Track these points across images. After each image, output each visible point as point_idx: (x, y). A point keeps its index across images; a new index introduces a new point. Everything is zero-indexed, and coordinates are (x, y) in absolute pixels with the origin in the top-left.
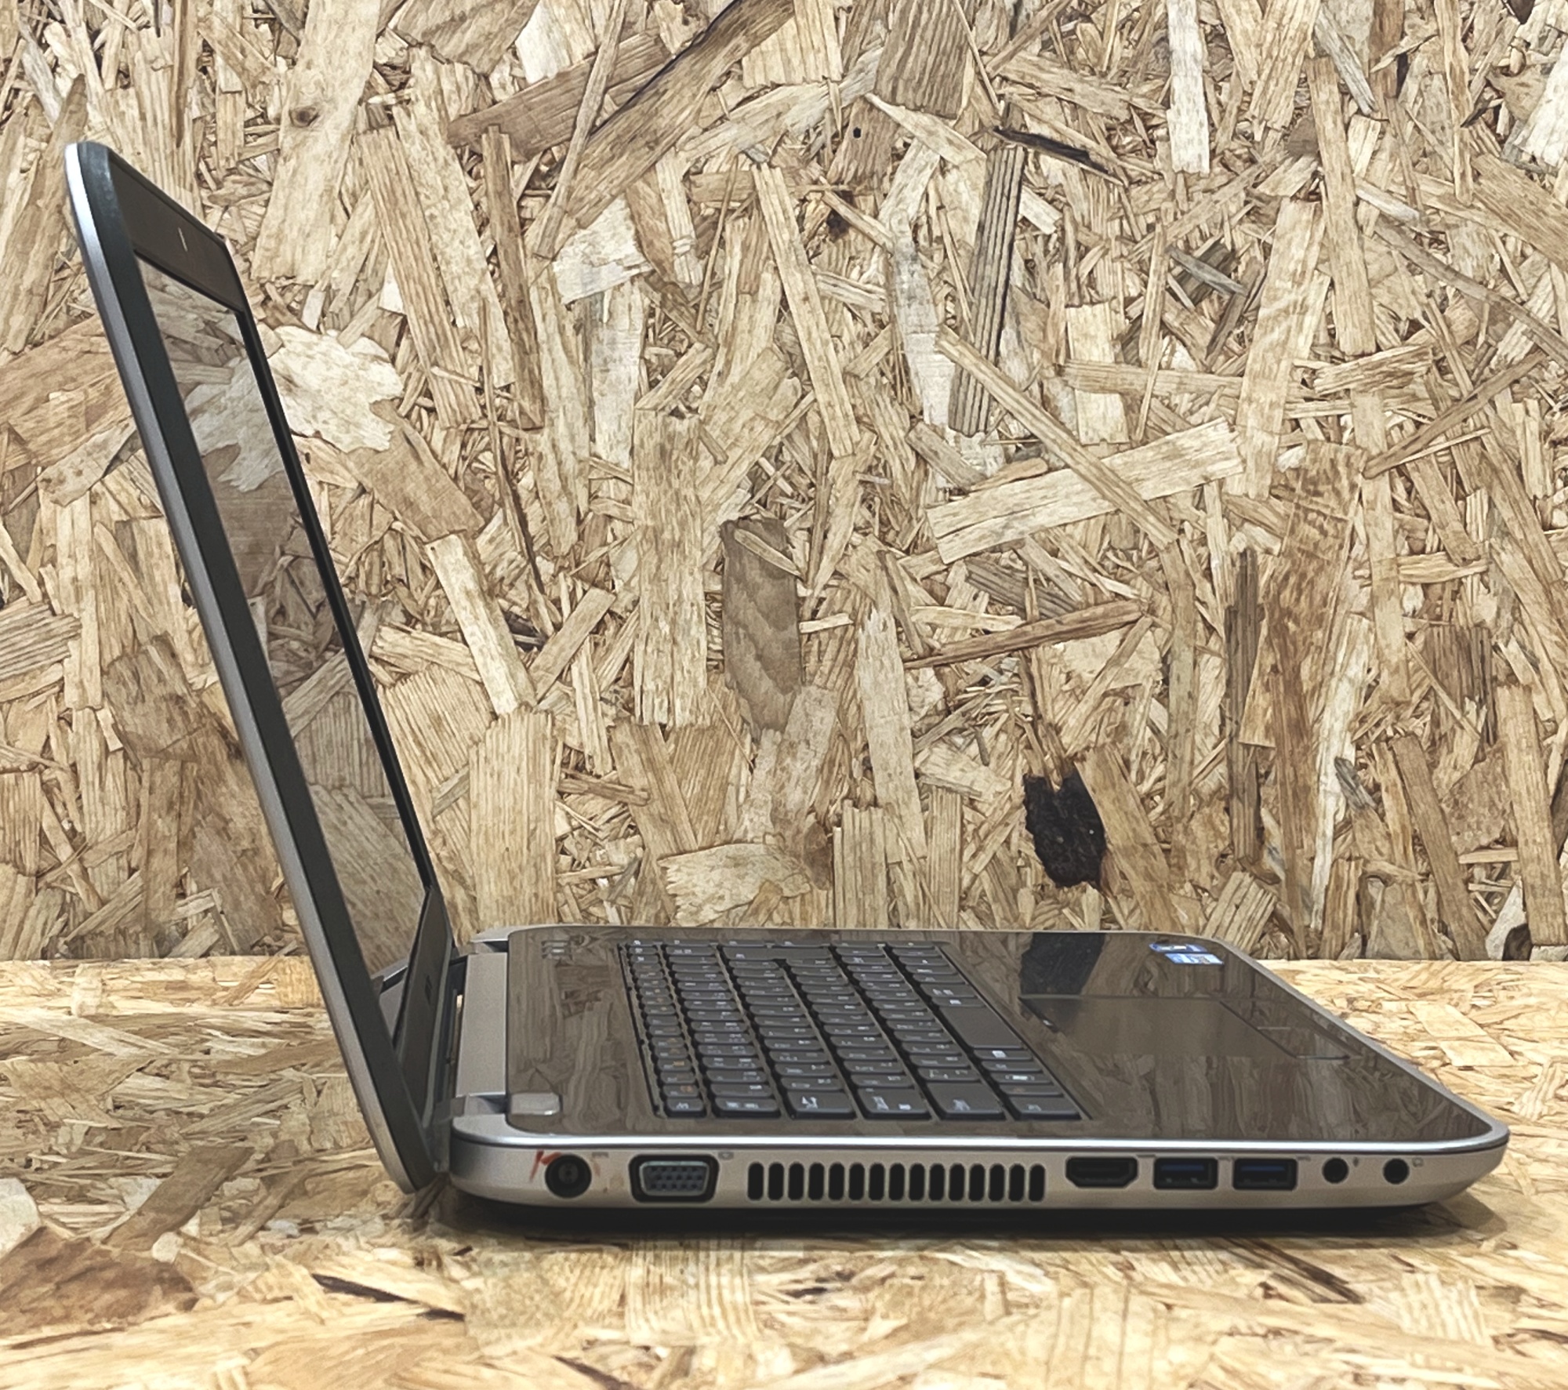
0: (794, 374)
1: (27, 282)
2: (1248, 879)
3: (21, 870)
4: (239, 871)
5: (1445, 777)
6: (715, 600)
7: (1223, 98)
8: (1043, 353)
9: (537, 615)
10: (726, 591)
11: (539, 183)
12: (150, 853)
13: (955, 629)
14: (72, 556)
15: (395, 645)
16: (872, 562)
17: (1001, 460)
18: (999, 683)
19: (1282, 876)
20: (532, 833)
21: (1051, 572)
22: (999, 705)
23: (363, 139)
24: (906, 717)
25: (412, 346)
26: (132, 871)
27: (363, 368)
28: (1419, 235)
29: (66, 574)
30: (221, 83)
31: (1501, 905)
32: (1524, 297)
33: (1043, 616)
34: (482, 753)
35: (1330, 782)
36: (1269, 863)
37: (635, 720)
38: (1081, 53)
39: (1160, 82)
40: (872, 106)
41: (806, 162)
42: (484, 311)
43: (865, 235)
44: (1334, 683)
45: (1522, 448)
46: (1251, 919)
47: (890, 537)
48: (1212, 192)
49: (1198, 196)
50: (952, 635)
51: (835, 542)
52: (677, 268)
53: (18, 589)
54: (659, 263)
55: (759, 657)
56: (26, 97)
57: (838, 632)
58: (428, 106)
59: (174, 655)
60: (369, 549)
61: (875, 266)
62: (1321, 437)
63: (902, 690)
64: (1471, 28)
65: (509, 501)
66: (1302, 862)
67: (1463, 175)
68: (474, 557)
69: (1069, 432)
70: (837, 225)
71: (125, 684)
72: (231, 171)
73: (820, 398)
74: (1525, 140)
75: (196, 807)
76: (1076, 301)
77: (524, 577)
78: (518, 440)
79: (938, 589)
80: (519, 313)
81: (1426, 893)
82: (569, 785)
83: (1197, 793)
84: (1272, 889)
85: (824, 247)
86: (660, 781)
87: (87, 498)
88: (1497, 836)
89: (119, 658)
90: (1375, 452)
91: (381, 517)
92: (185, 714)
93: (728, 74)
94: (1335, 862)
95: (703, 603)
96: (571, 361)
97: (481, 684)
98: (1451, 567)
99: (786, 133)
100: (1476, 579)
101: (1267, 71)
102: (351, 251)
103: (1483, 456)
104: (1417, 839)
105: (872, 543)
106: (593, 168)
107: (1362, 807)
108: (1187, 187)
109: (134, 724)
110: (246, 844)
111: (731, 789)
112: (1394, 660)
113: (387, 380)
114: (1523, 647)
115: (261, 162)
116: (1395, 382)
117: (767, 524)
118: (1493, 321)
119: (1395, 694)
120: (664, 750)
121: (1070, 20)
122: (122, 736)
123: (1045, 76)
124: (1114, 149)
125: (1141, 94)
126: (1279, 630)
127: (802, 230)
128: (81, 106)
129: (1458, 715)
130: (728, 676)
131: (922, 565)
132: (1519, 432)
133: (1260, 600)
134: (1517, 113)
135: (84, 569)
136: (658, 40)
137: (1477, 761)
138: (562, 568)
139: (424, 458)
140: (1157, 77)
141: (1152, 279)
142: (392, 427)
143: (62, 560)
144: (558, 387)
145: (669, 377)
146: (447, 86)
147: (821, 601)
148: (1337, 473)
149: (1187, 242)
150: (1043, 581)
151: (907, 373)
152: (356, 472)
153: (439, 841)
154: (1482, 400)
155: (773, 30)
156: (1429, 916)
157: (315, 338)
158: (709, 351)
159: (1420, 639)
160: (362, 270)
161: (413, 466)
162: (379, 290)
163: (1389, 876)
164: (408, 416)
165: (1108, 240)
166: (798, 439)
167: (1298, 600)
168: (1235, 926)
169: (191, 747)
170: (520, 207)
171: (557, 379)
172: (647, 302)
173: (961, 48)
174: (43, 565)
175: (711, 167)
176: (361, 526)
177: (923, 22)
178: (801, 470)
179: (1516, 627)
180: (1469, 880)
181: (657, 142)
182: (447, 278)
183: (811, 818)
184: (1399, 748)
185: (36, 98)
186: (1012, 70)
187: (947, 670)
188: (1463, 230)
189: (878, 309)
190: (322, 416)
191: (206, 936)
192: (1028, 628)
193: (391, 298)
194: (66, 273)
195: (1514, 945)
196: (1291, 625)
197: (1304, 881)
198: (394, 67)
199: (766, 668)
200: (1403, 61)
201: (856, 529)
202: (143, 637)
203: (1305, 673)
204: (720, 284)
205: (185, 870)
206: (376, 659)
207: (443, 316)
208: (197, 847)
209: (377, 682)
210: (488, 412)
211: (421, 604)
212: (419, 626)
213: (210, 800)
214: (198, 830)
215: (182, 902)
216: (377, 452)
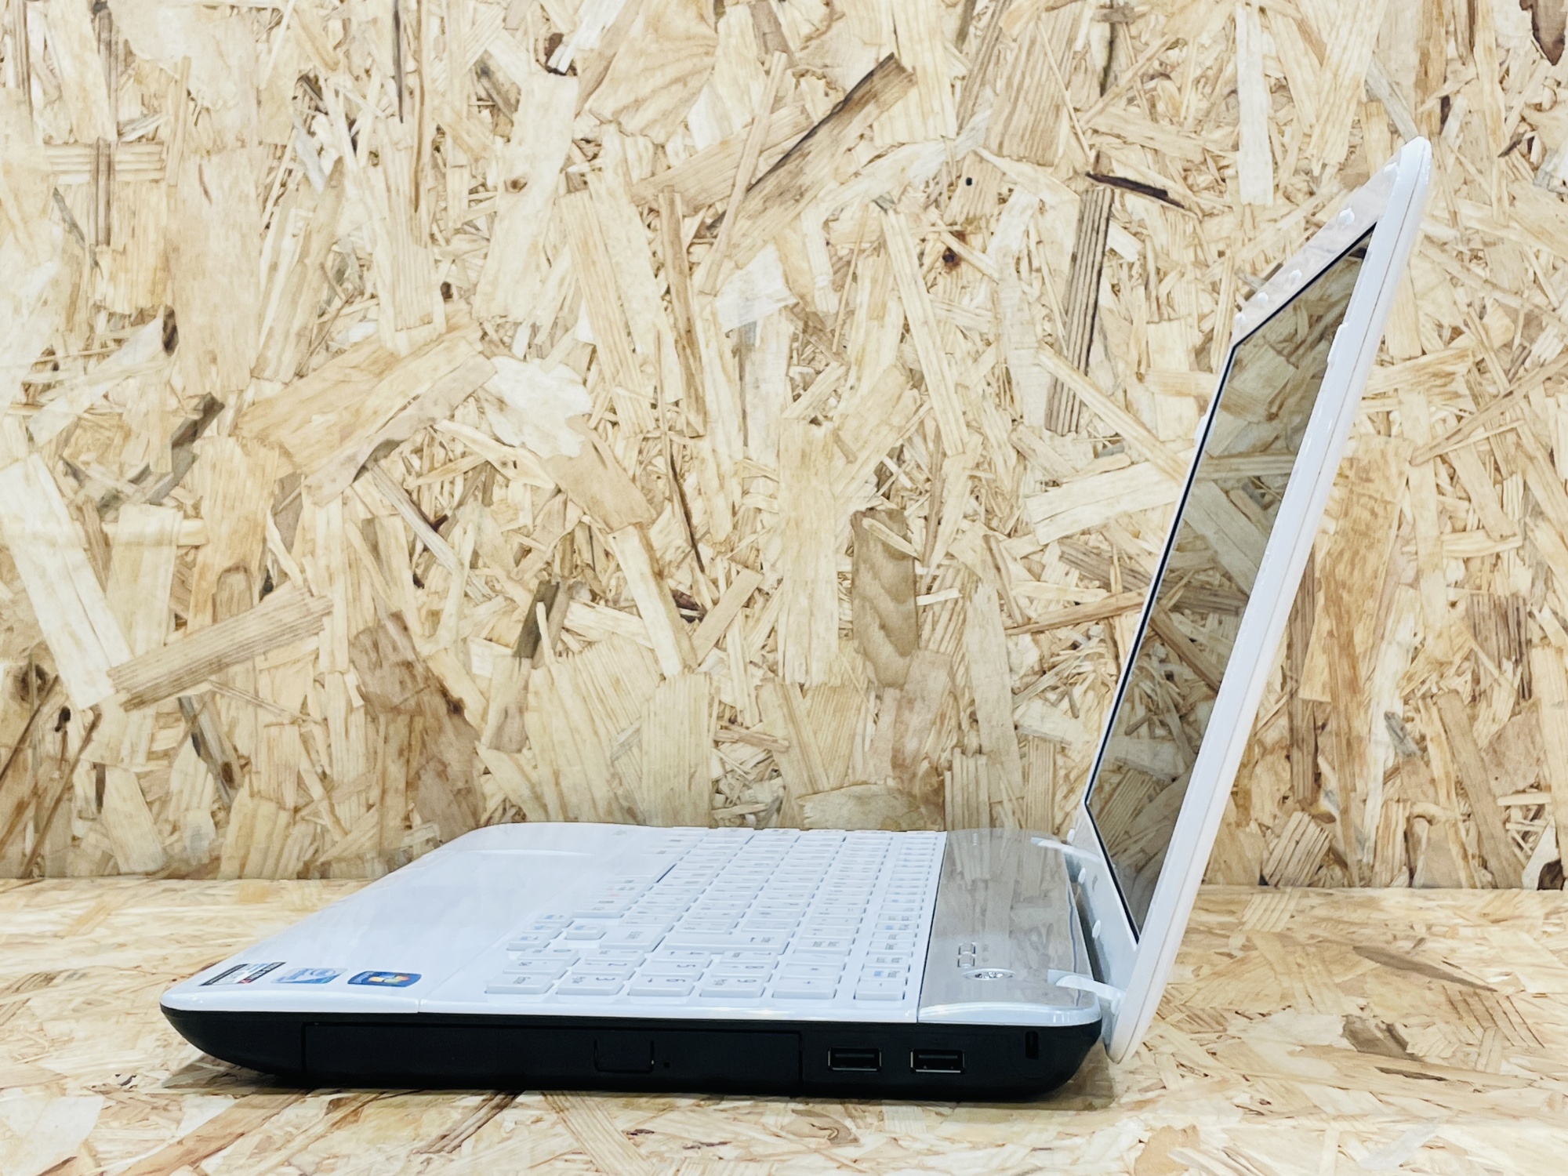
0: (914, 386)
1: (296, 325)
2: (1307, 818)
3: (281, 806)
4: (455, 807)
5: (1485, 730)
6: (845, 579)
7: (1286, 140)
8: (1127, 363)
9: (699, 593)
10: (856, 571)
11: (707, 232)
12: (384, 792)
13: (1050, 602)
14: (327, 548)
15: (582, 619)
16: (980, 543)
17: (1092, 455)
18: (1088, 648)
19: (1336, 814)
20: (692, 777)
21: (1133, 551)
22: (1087, 667)
23: (563, 202)
24: (1007, 676)
25: (600, 371)
26: (370, 807)
27: (560, 389)
28: (1461, 253)
29: (322, 562)
30: (450, 161)
31: (1536, 842)
32: (1556, 305)
33: (1126, 589)
34: (652, 708)
35: (1381, 731)
36: (1325, 805)
37: (778, 680)
38: (1161, 107)
39: (1230, 129)
40: (982, 159)
41: (926, 207)
42: (659, 338)
43: (974, 266)
44: (1384, 645)
45: (1554, 437)
46: (1309, 853)
47: (994, 523)
48: (1275, 221)
49: (1264, 225)
50: (1047, 607)
51: (945, 529)
52: (817, 300)
53: (284, 575)
54: (802, 297)
55: (883, 627)
56: (298, 175)
57: (950, 605)
58: (616, 173)
59: (406, 629)
60: (564, 538)
61: (982, 293)
62: (1372, 431)
63: (1004, 653)
64: (1507, 72)
65: (676, 498)
66: (1355, 806)
67: (1500, 200)
68: (649, 547)
69: (1149, 431)
70: (951, 259)
71: (367, 652)
72: (457, 231)
73: (935, 406)
74: (1555, 169)
75: (421, 754)
76: (1156, 318)
77: (688, 559)
78: (685, 446)
79: (1036, 568)
80: (687, 339)
81: (1468, 831)
82: (723, 735)
83: (1261, 743)
84: (1328, 827)
85: (940, 280)
86: (798, 733)
87: (339, 501)
88: (1532, 781)
89: (363, 632)
90: (1420, 443)
91: (573, 514)
92: (413, 677)
93: (862, 136)
94: (1385, 804)
95: (835, 580)
96: (729, 381)
97: (652, 650)
98: (1490, 543)
99: (909, 184)
100: (1513, 553)
101: (1325, 115)
102: (552, 293)
103: (1519, 445)
104: (1459, 784)
105: (980, 529)
106: (750, 217)
107: (1409, 755)
108: (1254, 218)
109: (374, 688)
110: (460, 785)
111: (858, 739)
112: (1438, 626)
113: (580, 400)
114: (1555, 613)
115: (481, 223)
116: (1439, 382)
117: (890, 514)
118: (1527, 325)
119: (1440, 656)
120: (801, 705)
121: (1152, 78)
122: (364, 697)
123: (1131, 128)
124: (1190, 188)
125: (1215, 137)
126: (1334, 601)
127: (921, 265)
128: (340, 182)
129: (1496, 673)
130: (856, 643)
131: (1022, 546)
132: (1551, 424)
133: (1317, 575)
134: (1549, 145)
135: (338, 559)
136: (804, 110)
137: (1514, 714)
138: (719, 553)
139: (608, 463)
140: (1228, 124)
141: (1223, 298)
142: (582, 438)
143: (319, 552)
144: (718, 402)
145: (810, 390)
146: (631, 156)
147: (934, 578)
148: (1386, 462)
149: (1253, 265)
150: (1125, 558)
151: (1009, 383)
152: (553, 475)
153: (617, 781)
154: (1518, 395)
155: (900, 98)
156: (1470, 852)
157: (523, 364)
158: (844, 368)
159: (1461, 607)
160: (561, 308)
161: (600, 468)
162: (575, 325)
163: (1433, 817)
164: (596, 429)
165: (1184, 266)
166: (918, 440)
167: (1351, 573)
168: (1295, 860)
169: (418, 705)
170: (689, 253)
171: (717, 395)
172: (792, 329)
173: (1058, 108)
174: (304, 555)
175: (845, 216)
176: (557, 518)
177: (1025, 86)
178: (918, 466)
179: (1550, 595)
180: (1507, 820)
181: (802, 195)
182: (629, 315)
183: (925, 765)
184: (1442, 702)
185: (306, 178)
186: (1101, 124)
187: (1042, 636)
188: (1500, 247)
189: (985, 330)
190: (526, 429)
192: (1113, 600)
193: (584, 331)
194: (325, 318)
195: (1547, 880)
196: (1345, 595)
197: (1358, 821)
198: (588, 142)
199: (888, 636)
200: (1445, 102)
201: (965, 517)
202: (382, 614)
203: (1358, 637)
204: (852, 312)
205: (411, 806)
206: (568, 630)
207: (626, 345)
208: (422, 789)
209: (567, 649)
210: (661, 424)
211: (604, 583)
212: (602, 602)
213: (432, 748)
214: (422, 772)
215: (409, 832)
216: (570, 458)
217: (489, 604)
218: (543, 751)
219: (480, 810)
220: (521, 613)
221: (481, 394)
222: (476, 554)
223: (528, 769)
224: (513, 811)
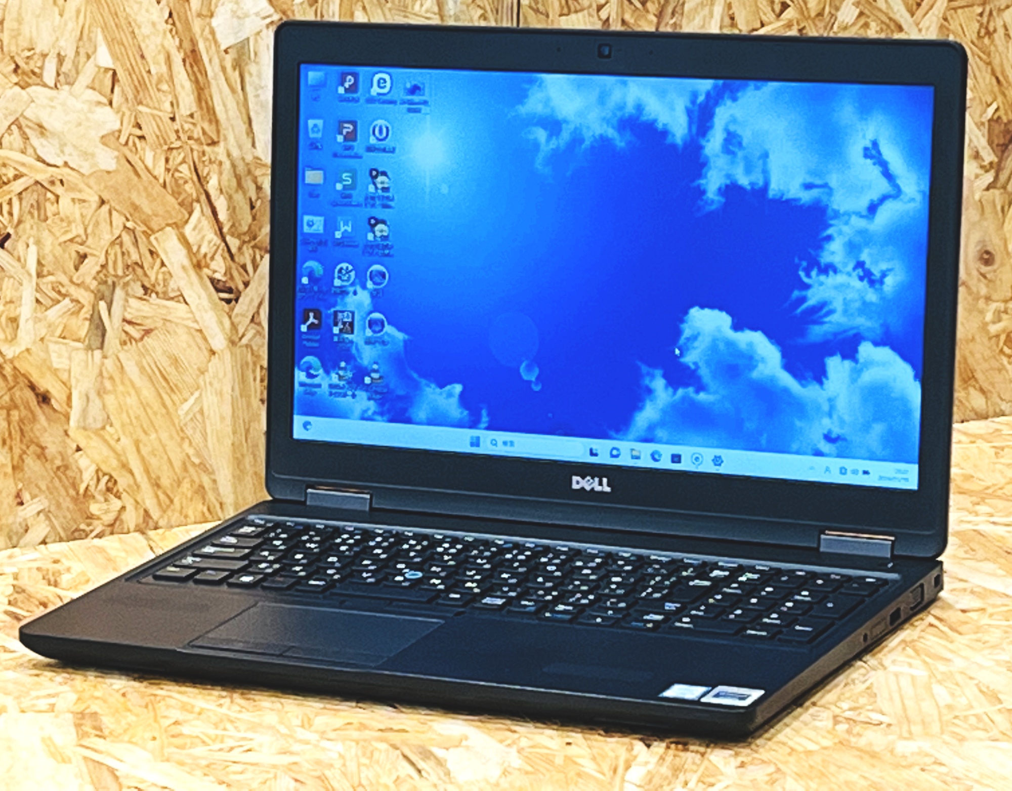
4: (57, 482)
9: (232, 278)
15: (138, 310)
20: (247, 431)
27: (90, 111)
34: (208, 381)
42: (168, 59)
52: (296, 12)
54: (285, 12)
60: (113, 243)
65: (203, 198)
68: (185, 241)
75: (21, 441)
76: (565, 11)
77: (220, 251)
78: (204, 153)
80: (193, 58)
91: (117, 220)
92: (4, 377)
96: (233, 91)
97: (201, 331)
102: (70, 25)
110: (58, 462)
113: (108, 119)
138: (244, 242)
139: (140, 172)
142: (116, 153)
144: (226, 111)
152: (96, 187)
153: (187, 444)
157: (54, 93)
160: (81, 38)
161: (135, 178)
162: (95, 51)
164: (127, 143)
169: (12, 400)
171: (225, 105)
176: (104, 226)
182: (140, 38)
190: (67, 150)
191: (40, 529)
205: (20, 486)
206: (130, 323)
207: (142, 69)
208: (26, 469)
209: (131, 338)
210: (181, 134)
211: (153, 279)
212: (154, 295)
213: (30, 434)
214: (25, 456)
215: (22, 508)
216: (108, 172)
217: (58, 307)
218: (123, 425)
219: (78, 481)
220: (86, 312)
221: (23, 122)
222: (39, 263)
223: (112, 443)
224: (107, 478)
